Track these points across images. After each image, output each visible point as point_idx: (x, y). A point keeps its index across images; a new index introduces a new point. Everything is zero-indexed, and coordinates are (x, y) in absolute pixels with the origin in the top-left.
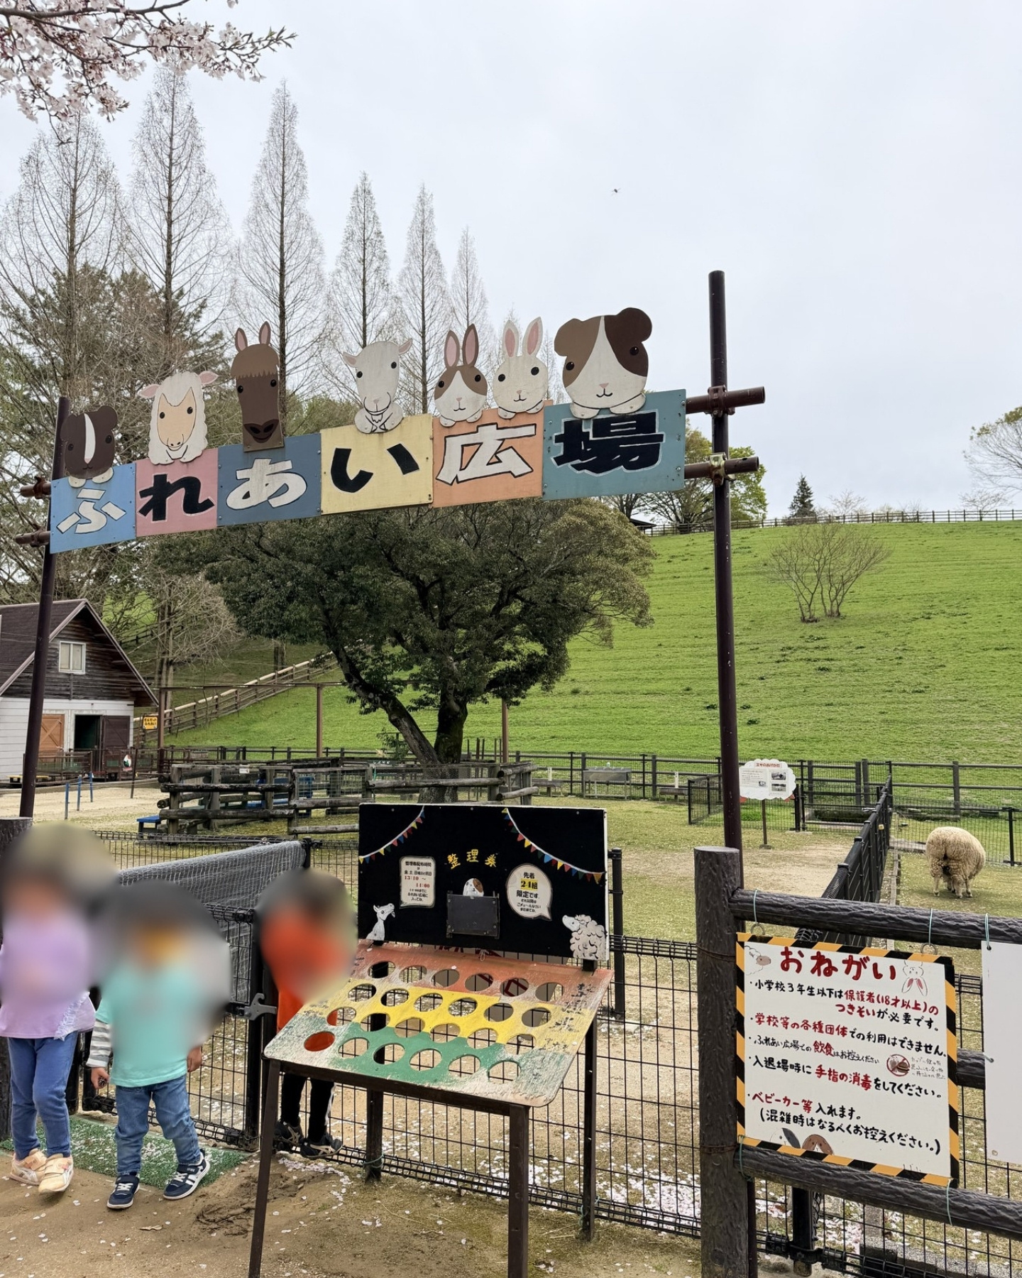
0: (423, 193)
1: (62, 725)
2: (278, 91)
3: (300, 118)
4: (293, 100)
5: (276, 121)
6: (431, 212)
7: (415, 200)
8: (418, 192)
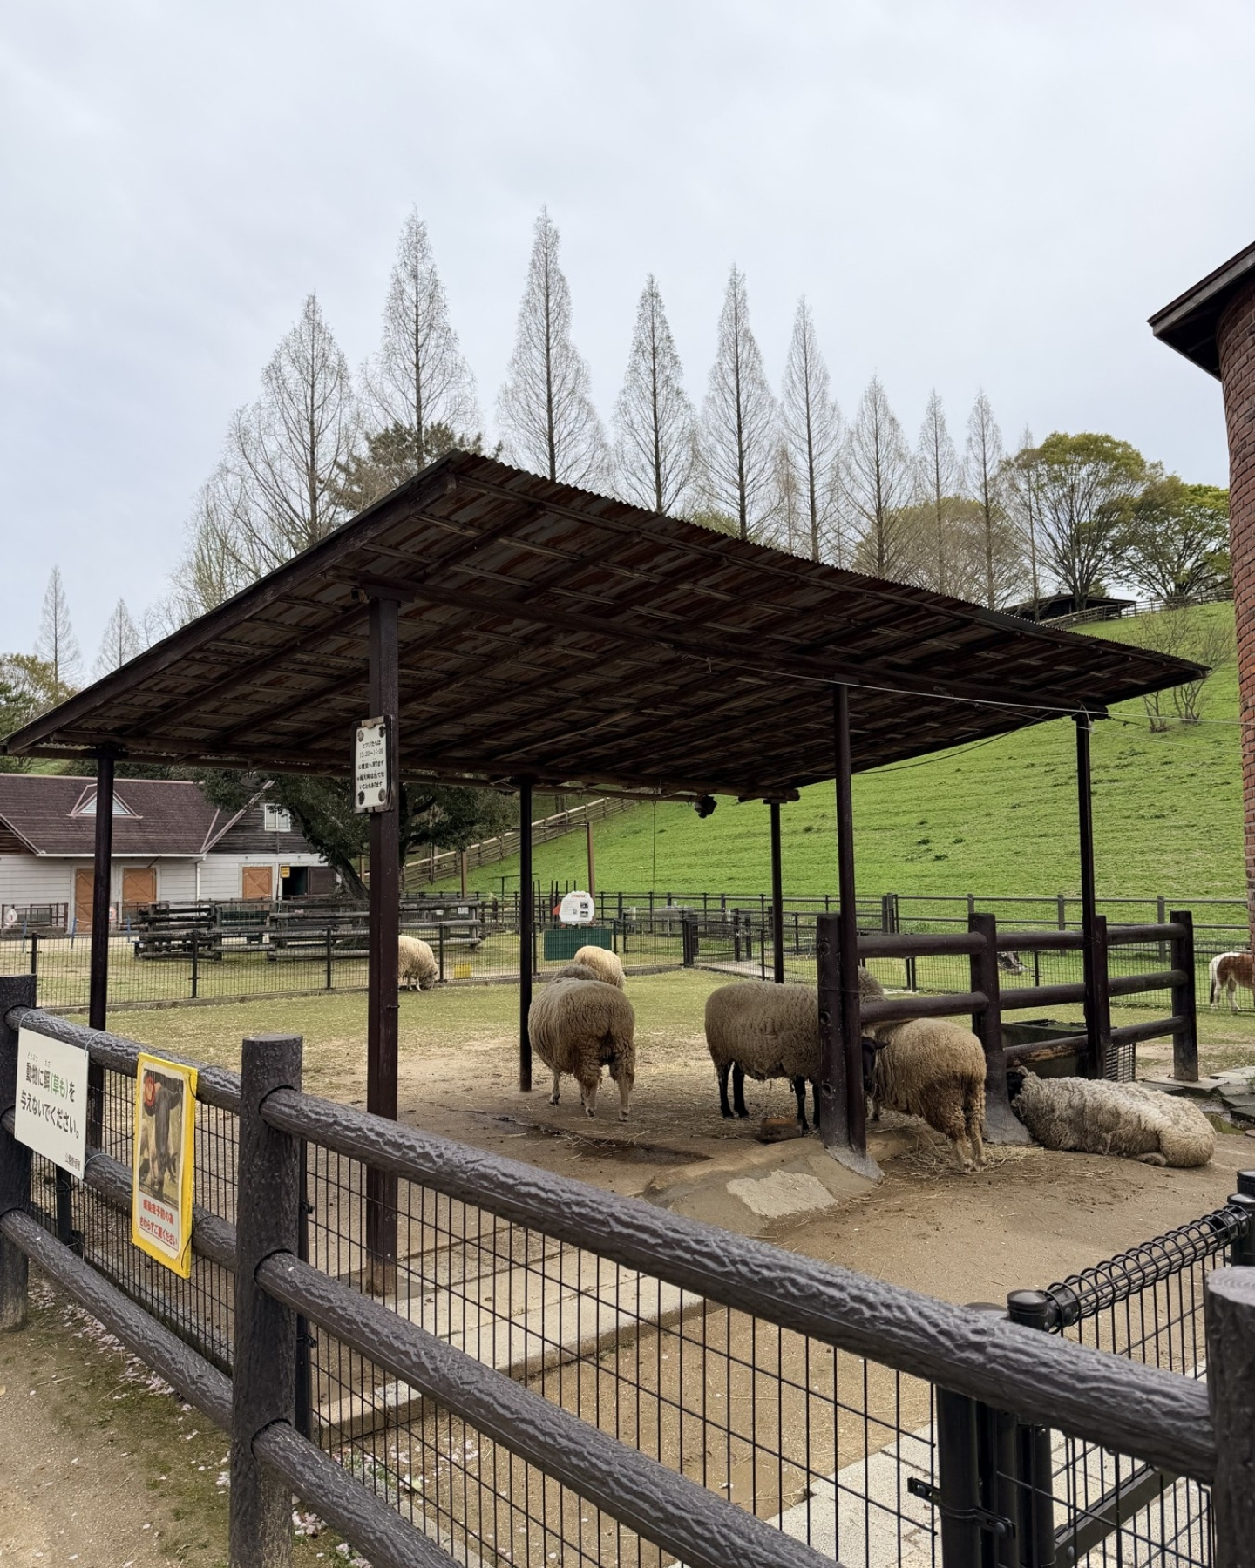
0: (735, 274)
1: (270, 876)
2: (539, 219)
3: (562, 242)
4: (553, 225)
5: (537, 252)
6: (744, 294)
7: (726, 284)
8: (729, 275)
